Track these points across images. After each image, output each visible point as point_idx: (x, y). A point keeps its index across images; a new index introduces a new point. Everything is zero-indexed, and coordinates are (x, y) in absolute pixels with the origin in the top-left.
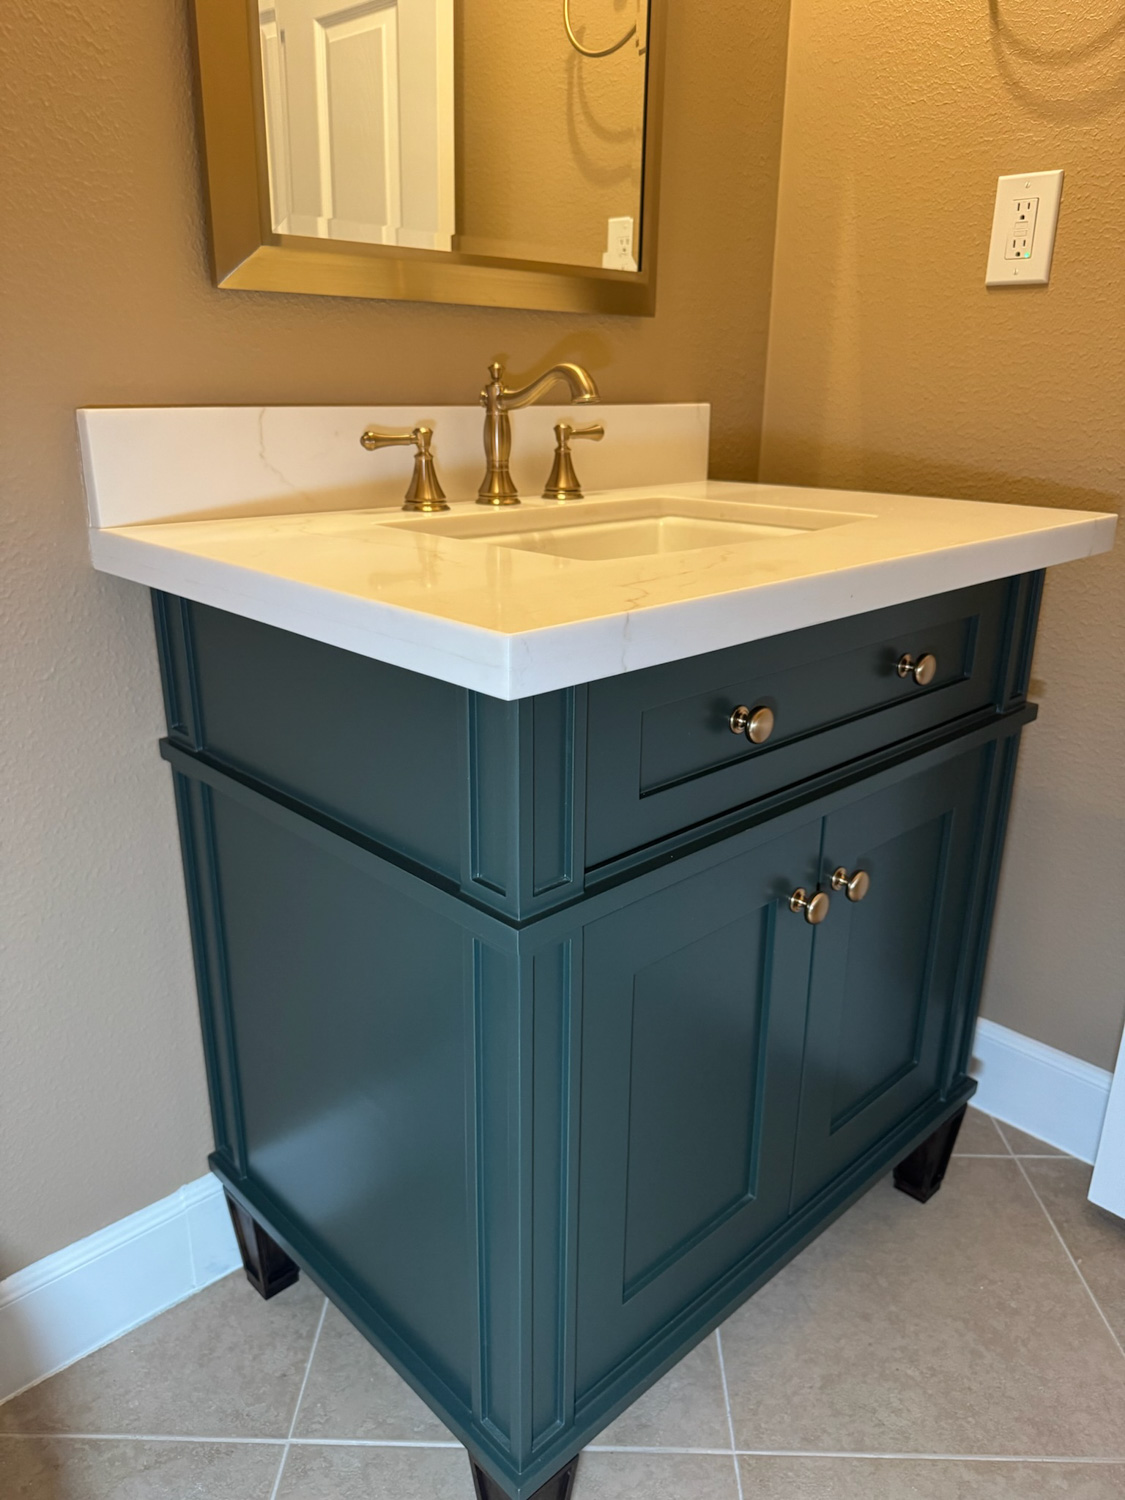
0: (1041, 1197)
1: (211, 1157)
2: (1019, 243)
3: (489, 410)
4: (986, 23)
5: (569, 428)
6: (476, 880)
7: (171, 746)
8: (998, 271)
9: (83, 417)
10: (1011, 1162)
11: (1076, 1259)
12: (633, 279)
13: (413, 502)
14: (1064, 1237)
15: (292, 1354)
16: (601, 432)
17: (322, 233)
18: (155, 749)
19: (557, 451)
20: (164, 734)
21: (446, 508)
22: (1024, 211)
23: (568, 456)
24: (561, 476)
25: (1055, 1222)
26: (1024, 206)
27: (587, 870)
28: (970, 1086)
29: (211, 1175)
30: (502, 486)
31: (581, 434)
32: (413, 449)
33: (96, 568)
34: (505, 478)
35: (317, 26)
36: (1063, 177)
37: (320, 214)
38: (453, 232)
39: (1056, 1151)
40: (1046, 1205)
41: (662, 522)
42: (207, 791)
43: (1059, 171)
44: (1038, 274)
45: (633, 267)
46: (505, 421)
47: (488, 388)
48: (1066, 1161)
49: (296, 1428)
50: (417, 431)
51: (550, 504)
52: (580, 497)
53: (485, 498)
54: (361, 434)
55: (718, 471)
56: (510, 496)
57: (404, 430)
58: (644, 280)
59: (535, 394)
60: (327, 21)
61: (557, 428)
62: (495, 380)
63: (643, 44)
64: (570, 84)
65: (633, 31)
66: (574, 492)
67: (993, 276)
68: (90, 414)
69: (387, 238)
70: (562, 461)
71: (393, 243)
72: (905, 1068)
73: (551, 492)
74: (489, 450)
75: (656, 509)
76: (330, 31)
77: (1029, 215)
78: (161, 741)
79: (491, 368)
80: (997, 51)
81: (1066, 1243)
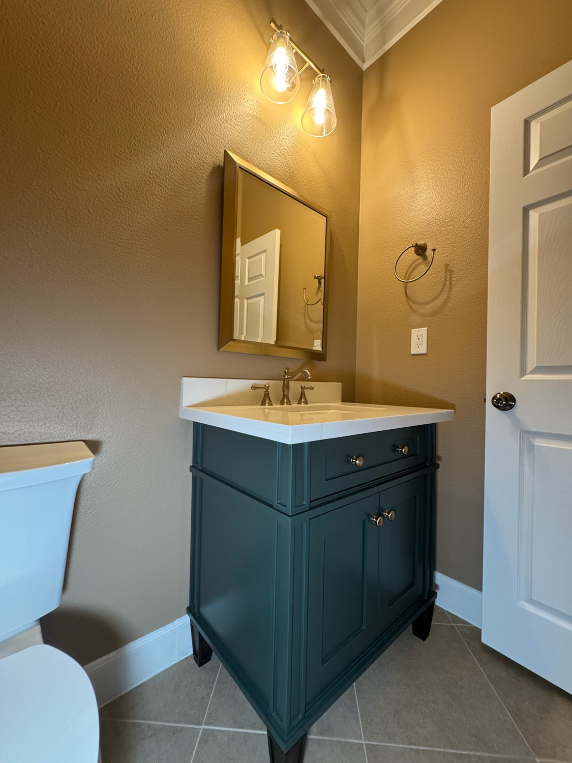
0: (466, 641)
1: (187, 608)
2: (419, 344)
3: (284, 382)
4: (405, 297)
5: (304, 386)
6: (278, 503)
7: (193, 468)
8: (414, 351)
9: (183, 380)
10: (452, 626)
11: (481, 666)
12: (321, 352)
13: (263, 403)
14: (476, 657)
15: (206, 690)
16: (313, 388)
17: (243, 339)
18: (188, 469)
19: (301, 392)
20: (192, 465)
21: (272, 405)
22: (419, 337)
23: (304, 393)
24: (302, 398)
25: (472, 651)
26: (419, 336)
27: (311, 502)
28: (434, 594)
29: (187, 615)
30: (287, 400)
31: (307, 388)
32: (264, 390)
33: (181, 417)
34: (288, 398)
35: (245, 300)
36: (428, 329)
37: (243, 334)
38: (275, 340)
39: (467, 623)
40: (467, 644)
41: (329, 411)
42: (202, 480)
43: (426, 328)
44: (425, 351)
45: (321, 349)
46: (288, 384)
47: (284, 376)
48: (471, 627)
49: (205, 721)
50: (266, 386)
51: (300, 405)
52: (307, 404)
53: (282, 403)
54: (251, 386)
55: (344, 400)
56: (289, 403)
57: (262, 385)
58: (323, 352)
59: (296, 378)
60: (247, 299)
61: (301, 387)
62: (286, 374)
63: (323, 302)
64: (305, 311)
65: (320, 300)
66: (306, 403)
67: (413, 352)
68: (185, 379)
69: (259, 340)
70: (303, 394)
71: (260, 342)
72: (412, 585)
73: (300, 403)
74: (283, 391)
75: (328, 408)
76: (248, 301)
77: (420, 338)
78: (190, 466)
79: (285, 371)
80: (408, 303)
81: (476, 659)
